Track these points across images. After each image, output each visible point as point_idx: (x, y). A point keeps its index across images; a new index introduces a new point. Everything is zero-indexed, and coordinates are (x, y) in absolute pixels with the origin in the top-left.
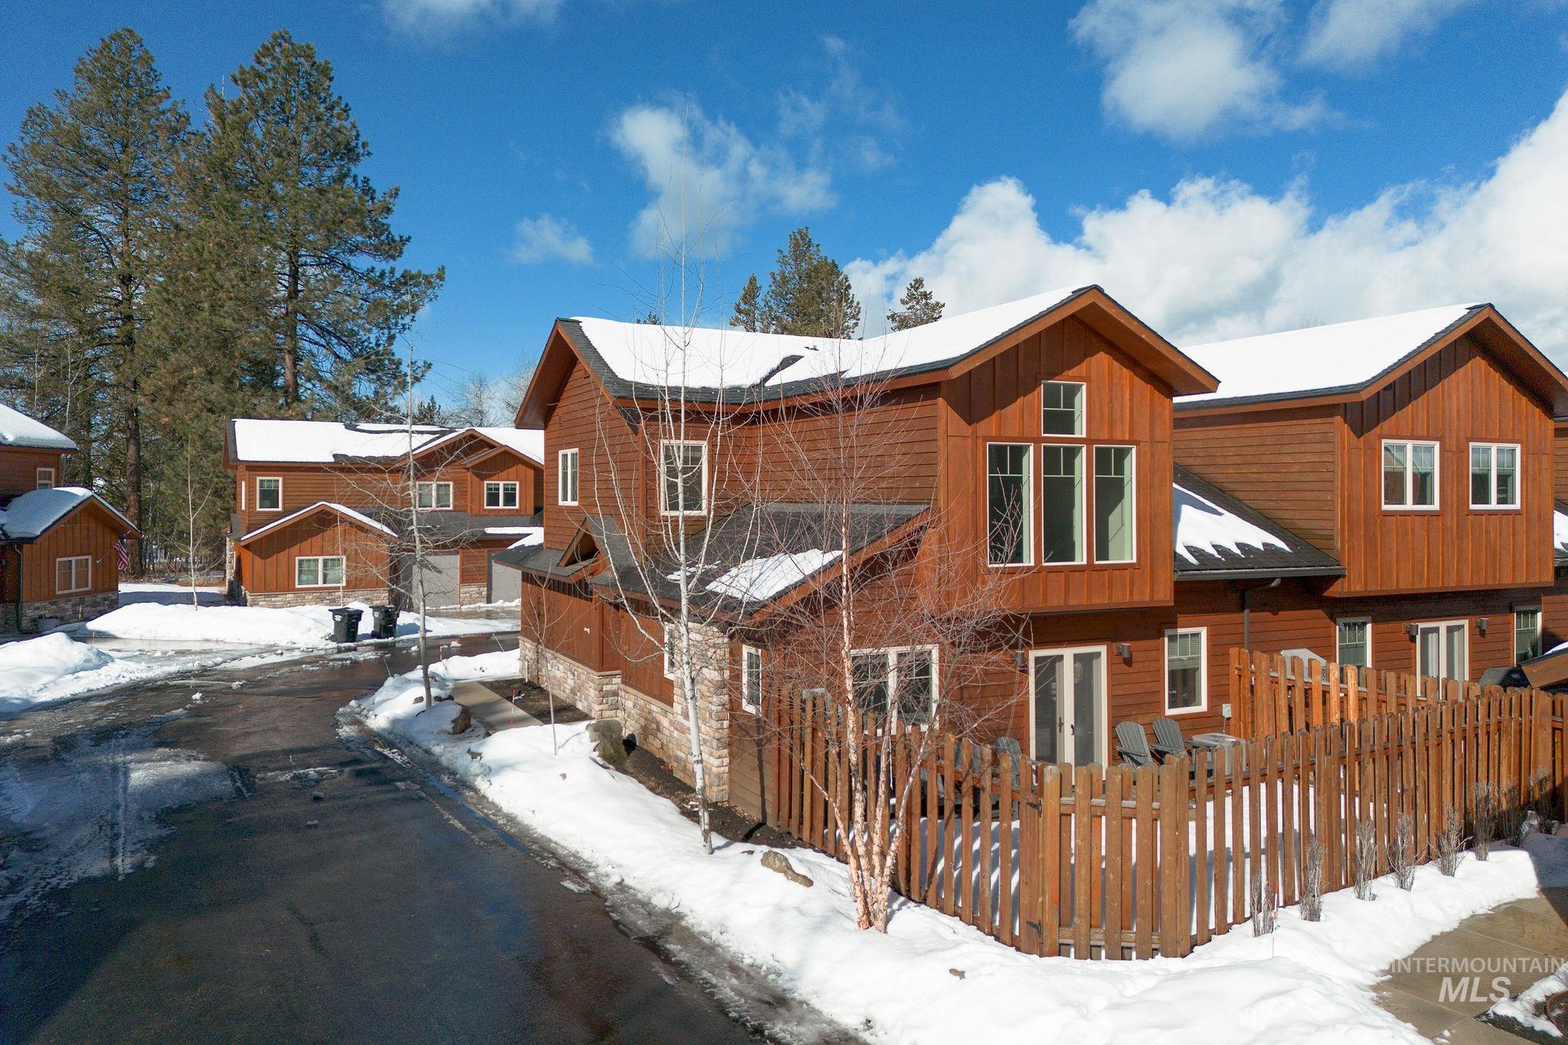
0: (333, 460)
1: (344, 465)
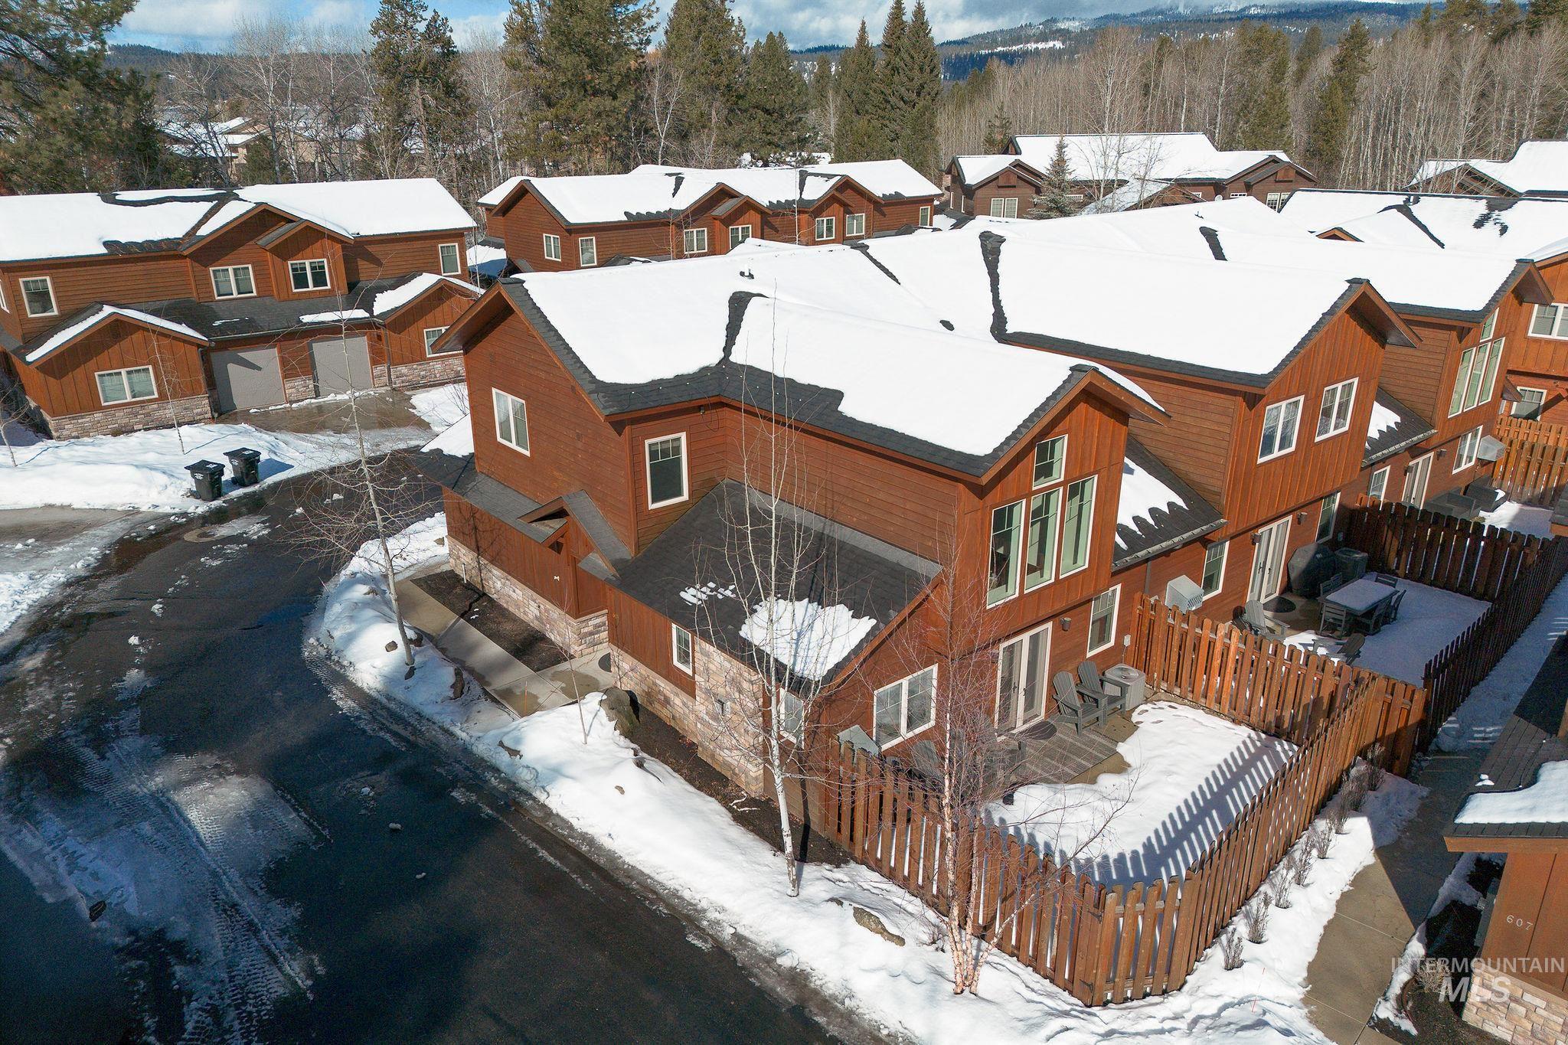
0: (104, 251)
1: (120, 254)
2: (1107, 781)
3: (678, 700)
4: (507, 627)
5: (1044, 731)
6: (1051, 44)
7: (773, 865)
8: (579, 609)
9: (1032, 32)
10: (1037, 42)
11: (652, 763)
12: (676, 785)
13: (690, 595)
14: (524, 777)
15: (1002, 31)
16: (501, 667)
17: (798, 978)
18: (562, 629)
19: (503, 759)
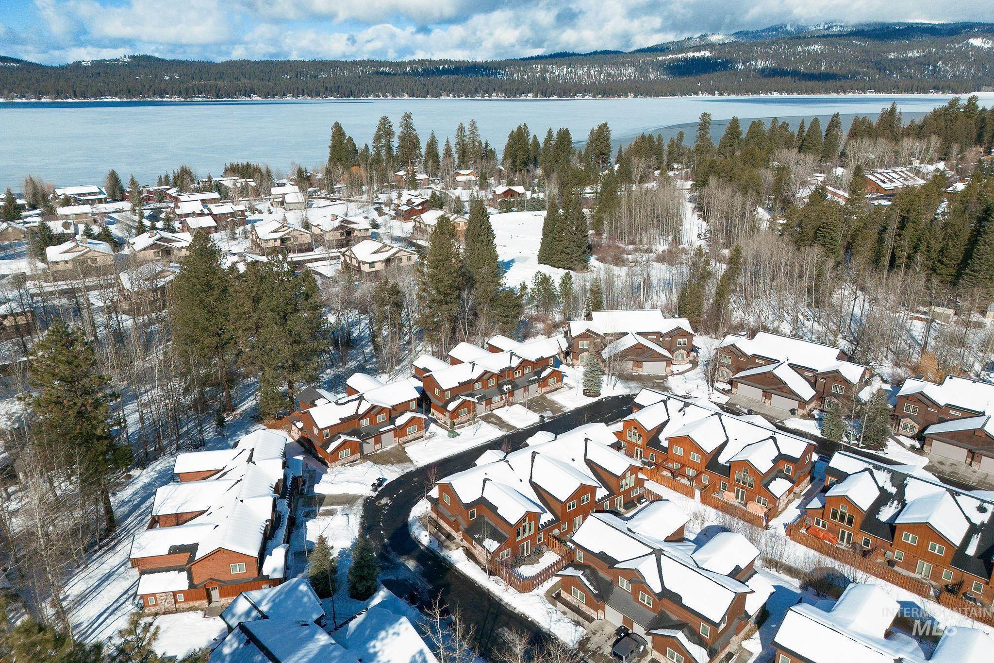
2: (535, 565)
3: (474, 550)
4: (444, 531)
5: (530, 556)
6: (702, 53)
7: (486, 575)
8: (457, 532)
9: (692, 43)
10: (694, 52)
11: (470, 560)
12: (473, 563)
13: (476, 536)
14: (452, 562)
15: (673, 42)
16: (445, 541)
17: (488, 590)
18: (454, 534)
19: (448, 558)
